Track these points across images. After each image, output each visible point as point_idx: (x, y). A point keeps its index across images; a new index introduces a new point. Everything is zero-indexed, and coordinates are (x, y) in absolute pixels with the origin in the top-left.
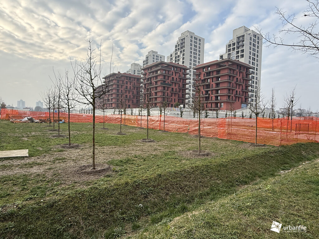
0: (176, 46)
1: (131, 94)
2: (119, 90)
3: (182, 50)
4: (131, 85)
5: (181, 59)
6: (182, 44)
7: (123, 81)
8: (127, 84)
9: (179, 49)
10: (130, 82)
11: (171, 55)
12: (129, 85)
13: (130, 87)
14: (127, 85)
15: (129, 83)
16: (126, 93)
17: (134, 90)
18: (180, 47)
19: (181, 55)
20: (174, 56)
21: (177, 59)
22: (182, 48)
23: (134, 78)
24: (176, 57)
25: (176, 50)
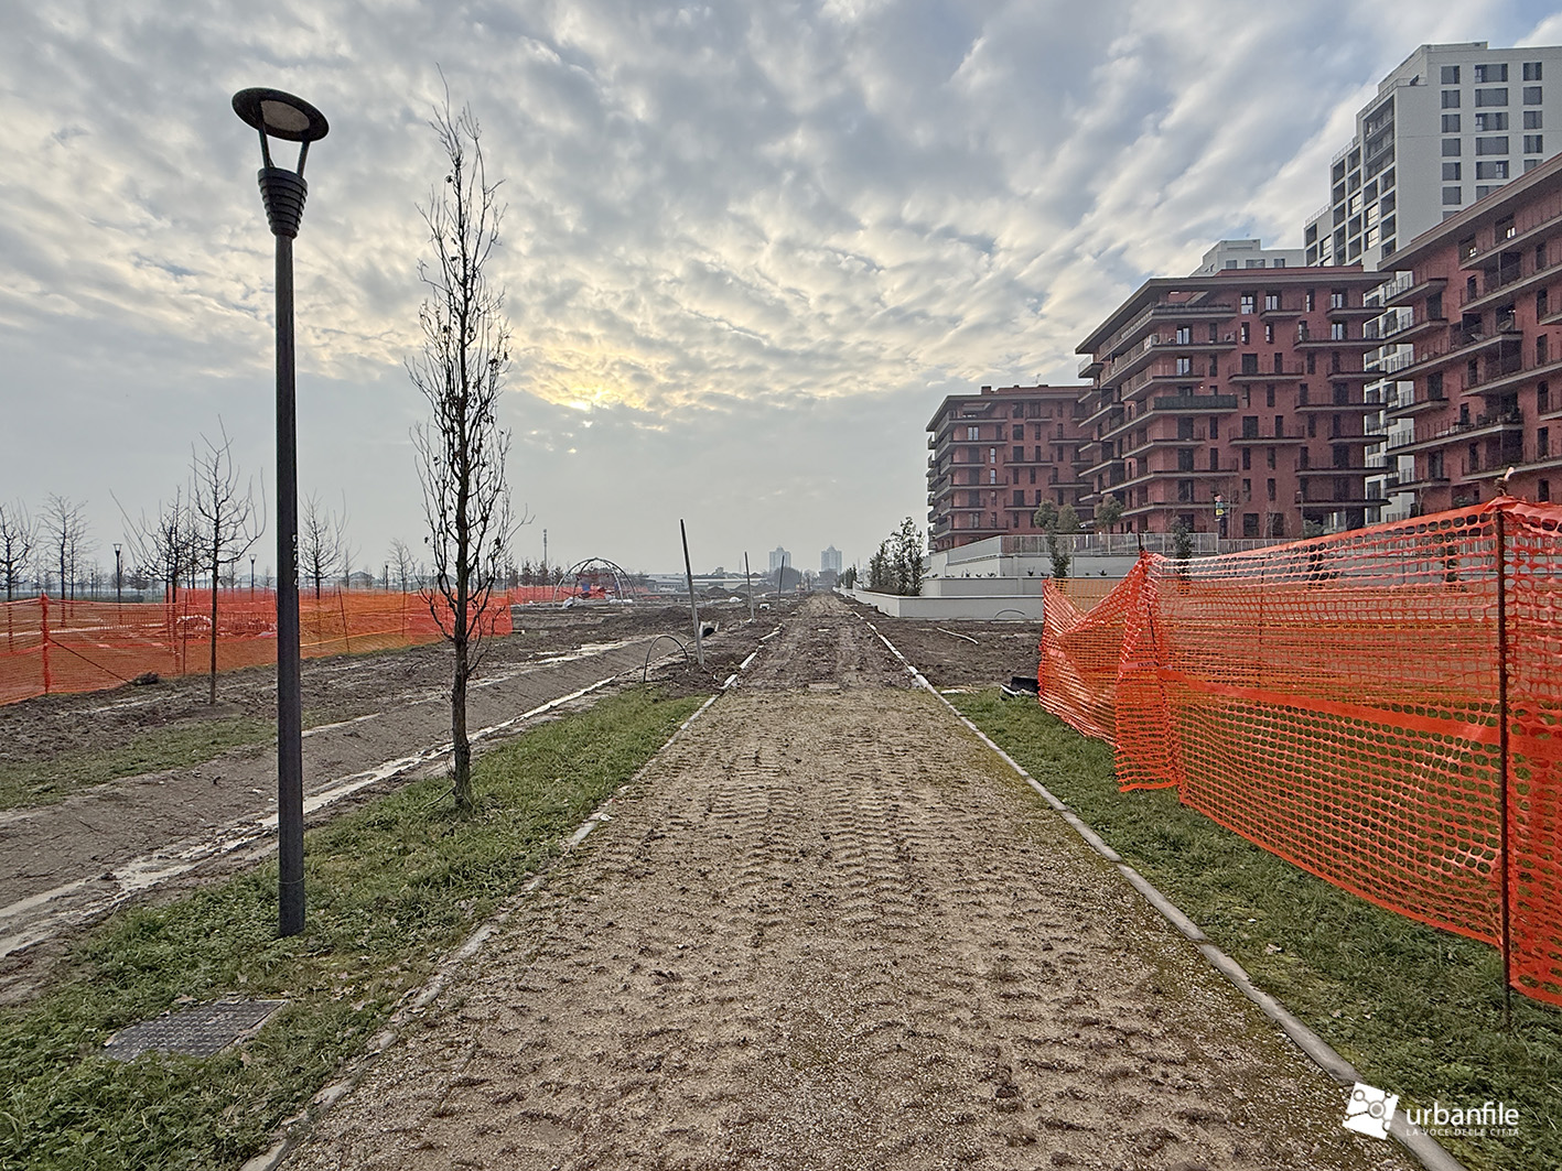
0: (1338, 169)
1: (1043, 483)
2: (978, 469)
3: (1378, 177)
4: (1043, 443)
5: (1376, 233)
6: (1372, 143)
7: (999, 427)
8: (1019, 435)
9: (1356, 179)
10: (1038, 425)
11: (1312, 232)
12: (1029, 443)
13: (1038, 448)
14: (1019, 443)
15: (1029, 434)
16: (1016, 482)
17: (1061, 459)
18: (1360, 167)
19: (1376, 211)
20: (1327, 230)
21: (1348, 242)
22: (1373, 168)
23: (1060, 403)
24: (1340, 235)
25: (1338, 193)
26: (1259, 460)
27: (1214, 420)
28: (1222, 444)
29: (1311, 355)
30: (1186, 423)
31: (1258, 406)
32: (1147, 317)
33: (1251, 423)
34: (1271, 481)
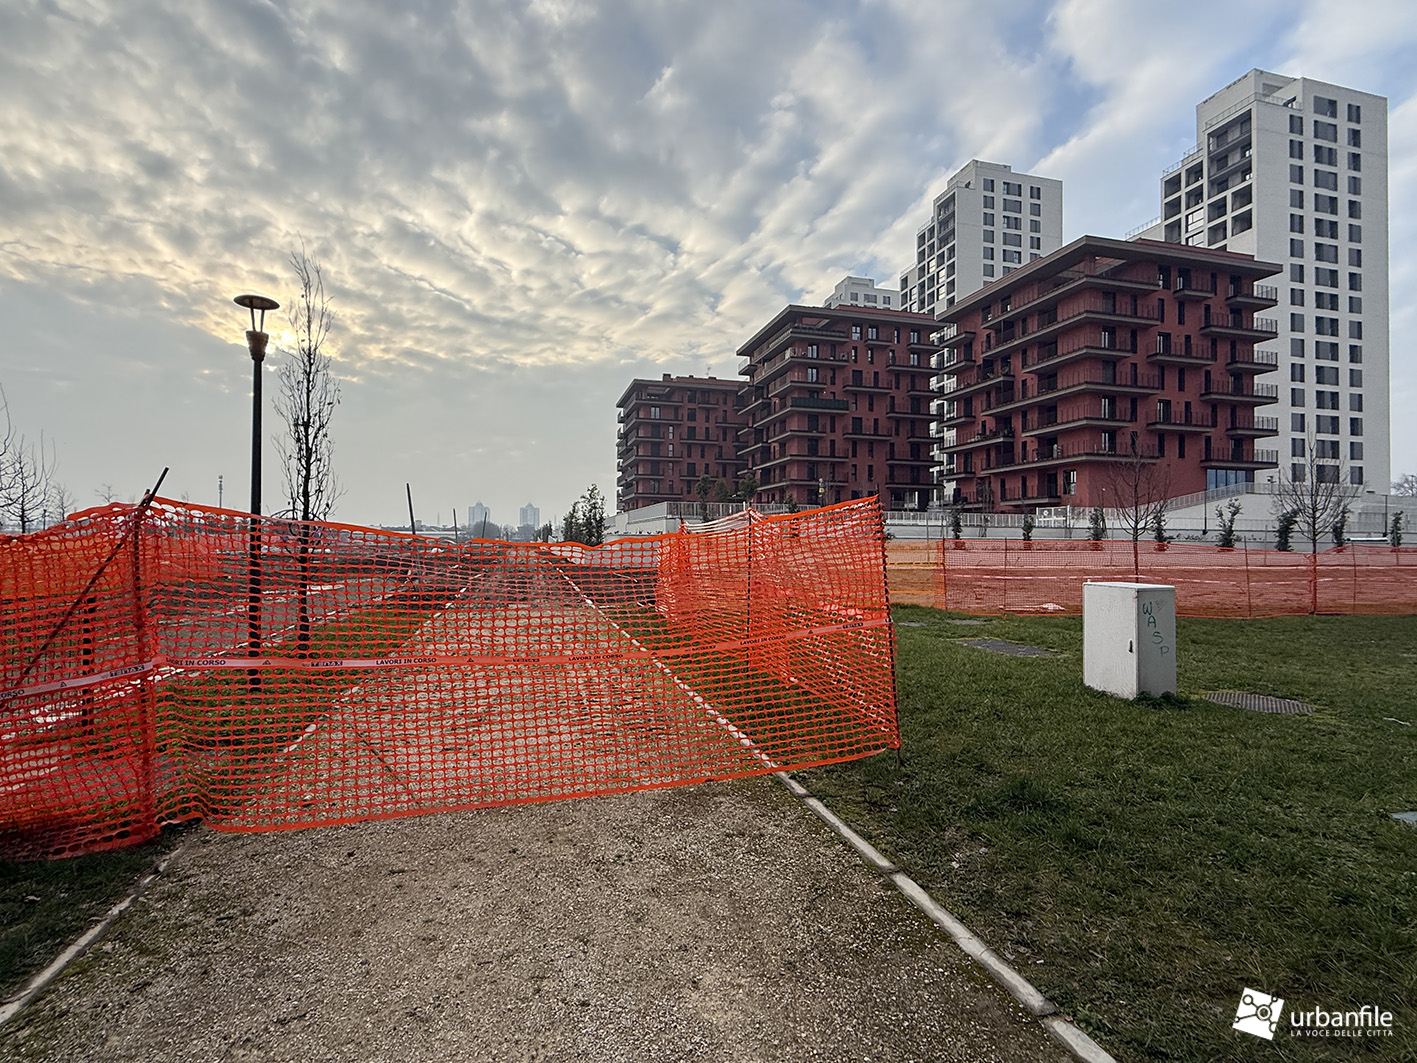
0: (922, 238)
1: (710, 458)
2: (659, 444)
3: (945, 249)
4: (711, 425)
5: (943, 290)
6: (943, 223)
7: (676, 409)
8: (692, 417)
9: (932, 247)
10: (708, 410)
11: (905, 281)
12: (700, 424)
13: (707, 429)
14: (692, 424)
15: (700, 416)
16: (689, 456)
17: (725, 440)
18: (935, 239)
19: (943, 273)
20: (914, 282)
21: (927, 293)
22: (944, 241)
23: (725, 393)
24: (922, 286)
25: (921, 255)
26: (862, 450)
27: (833, 418)
28: (838, 436)
29: (898, 375)
30: (813, 419)
31: (860, 410)
32: (787, 334)
33: (858, 421)
34: (870, 467)
